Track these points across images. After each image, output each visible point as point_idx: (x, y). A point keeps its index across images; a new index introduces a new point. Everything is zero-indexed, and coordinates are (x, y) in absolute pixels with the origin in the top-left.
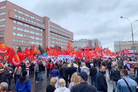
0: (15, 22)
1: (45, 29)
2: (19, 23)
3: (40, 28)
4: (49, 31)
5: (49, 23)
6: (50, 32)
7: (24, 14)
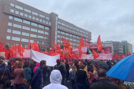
0: (11, 18)
1: (50, 26)
2: (16, 19)
3: (45, 26)
4: (56, 29)
5: (57, 19)
6: (58, 30)
7: (24, 9)
